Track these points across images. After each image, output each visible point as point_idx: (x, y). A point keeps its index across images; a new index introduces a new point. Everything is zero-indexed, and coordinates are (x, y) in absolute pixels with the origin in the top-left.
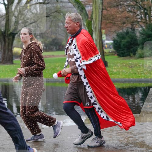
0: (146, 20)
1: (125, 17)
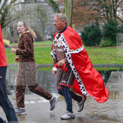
0: (108, 17)
1: (91, 14)
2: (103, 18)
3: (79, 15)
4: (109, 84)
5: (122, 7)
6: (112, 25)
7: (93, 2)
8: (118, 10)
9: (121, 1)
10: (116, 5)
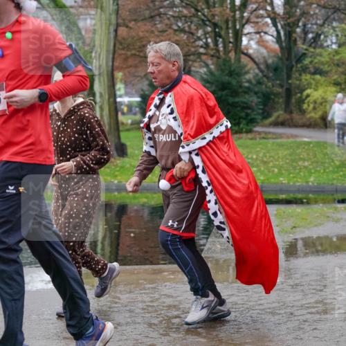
0: (218, 51)
2: (205, 54)
3: (137, 47)
4: (217, 240)
5: (257, 23)
6: (227, 75)
7: (177, 10)
8: (246, 31)
9: (255, 6)
10: (242, 17)
